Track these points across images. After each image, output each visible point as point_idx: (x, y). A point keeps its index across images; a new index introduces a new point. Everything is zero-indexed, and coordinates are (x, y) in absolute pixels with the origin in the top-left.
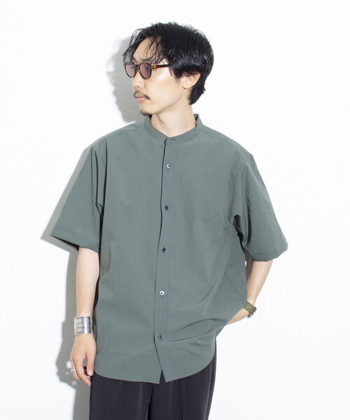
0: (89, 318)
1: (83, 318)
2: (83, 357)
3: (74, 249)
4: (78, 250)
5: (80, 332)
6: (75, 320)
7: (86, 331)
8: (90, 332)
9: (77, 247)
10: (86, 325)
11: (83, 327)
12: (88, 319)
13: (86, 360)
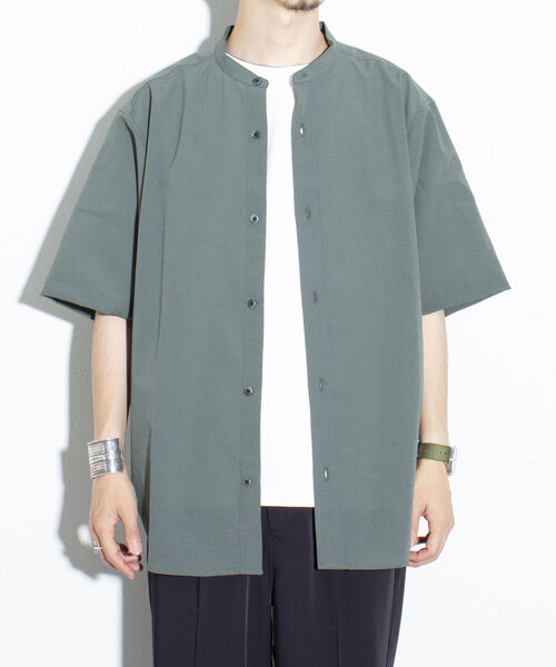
0: (117, 441)
1: (105, 442)
2: (113, 521)
3: (85, 318)
4: (93, 318)
5: (102, 471)
6: (90, 449)
7: (113, 468)
8: (120, 469)
9: (91, 313)
10: (112, 456)
11: (107, 461)
12: (113, 444)
13: (120, 526)
